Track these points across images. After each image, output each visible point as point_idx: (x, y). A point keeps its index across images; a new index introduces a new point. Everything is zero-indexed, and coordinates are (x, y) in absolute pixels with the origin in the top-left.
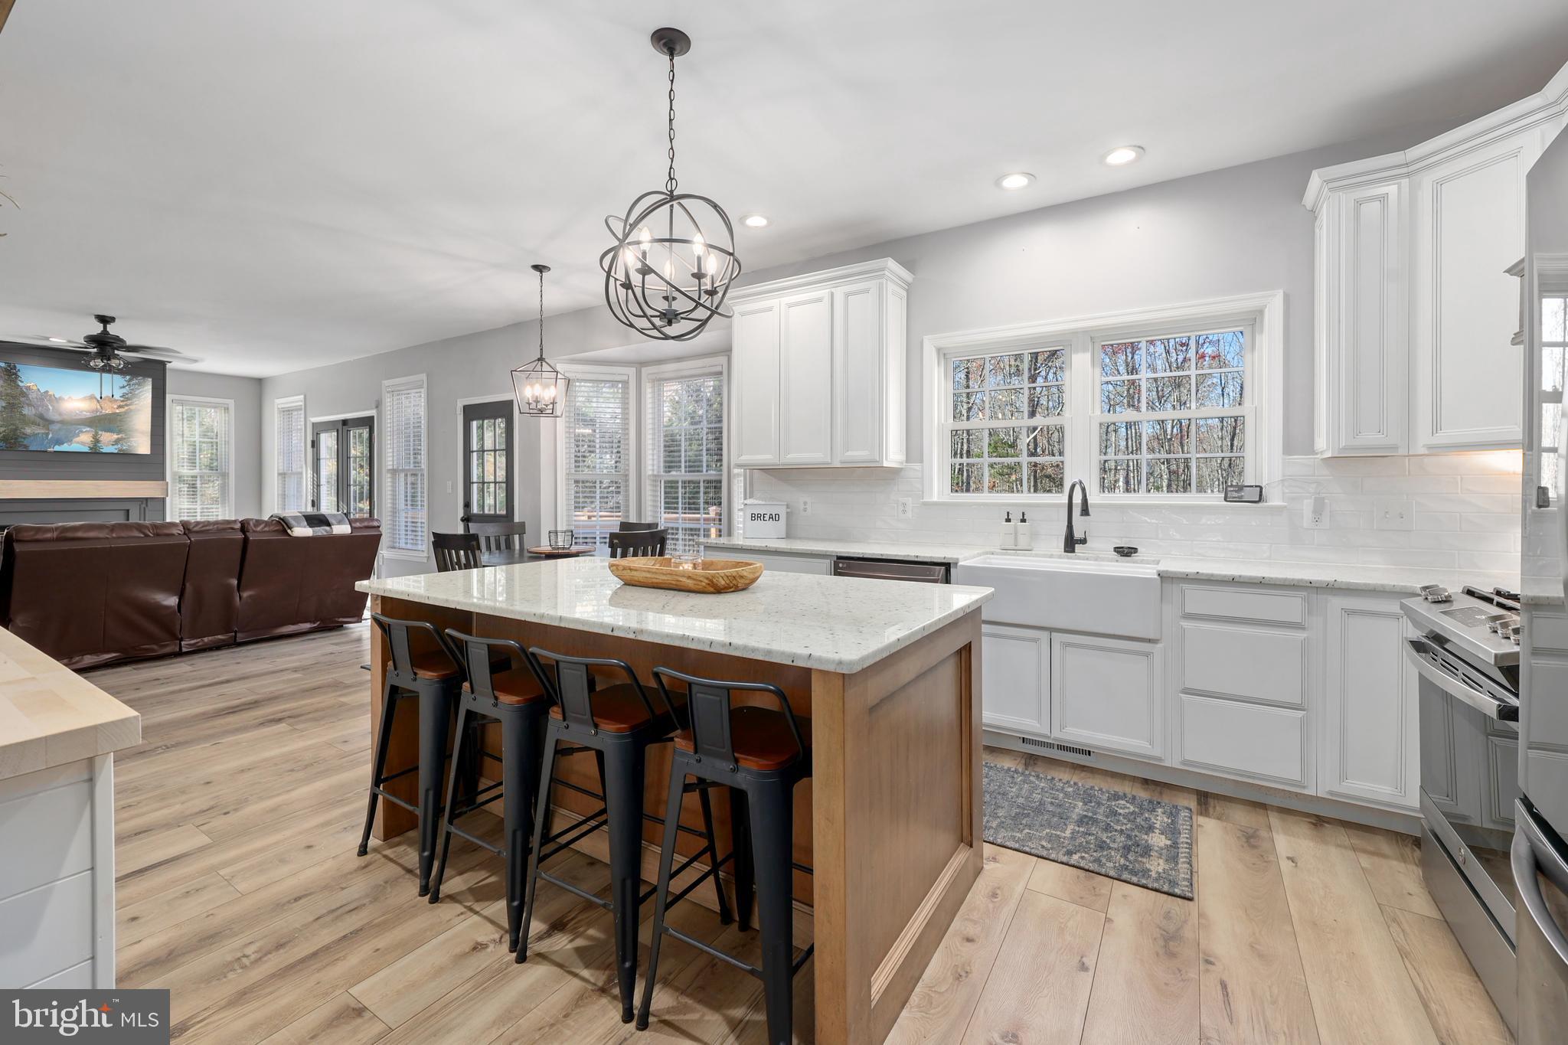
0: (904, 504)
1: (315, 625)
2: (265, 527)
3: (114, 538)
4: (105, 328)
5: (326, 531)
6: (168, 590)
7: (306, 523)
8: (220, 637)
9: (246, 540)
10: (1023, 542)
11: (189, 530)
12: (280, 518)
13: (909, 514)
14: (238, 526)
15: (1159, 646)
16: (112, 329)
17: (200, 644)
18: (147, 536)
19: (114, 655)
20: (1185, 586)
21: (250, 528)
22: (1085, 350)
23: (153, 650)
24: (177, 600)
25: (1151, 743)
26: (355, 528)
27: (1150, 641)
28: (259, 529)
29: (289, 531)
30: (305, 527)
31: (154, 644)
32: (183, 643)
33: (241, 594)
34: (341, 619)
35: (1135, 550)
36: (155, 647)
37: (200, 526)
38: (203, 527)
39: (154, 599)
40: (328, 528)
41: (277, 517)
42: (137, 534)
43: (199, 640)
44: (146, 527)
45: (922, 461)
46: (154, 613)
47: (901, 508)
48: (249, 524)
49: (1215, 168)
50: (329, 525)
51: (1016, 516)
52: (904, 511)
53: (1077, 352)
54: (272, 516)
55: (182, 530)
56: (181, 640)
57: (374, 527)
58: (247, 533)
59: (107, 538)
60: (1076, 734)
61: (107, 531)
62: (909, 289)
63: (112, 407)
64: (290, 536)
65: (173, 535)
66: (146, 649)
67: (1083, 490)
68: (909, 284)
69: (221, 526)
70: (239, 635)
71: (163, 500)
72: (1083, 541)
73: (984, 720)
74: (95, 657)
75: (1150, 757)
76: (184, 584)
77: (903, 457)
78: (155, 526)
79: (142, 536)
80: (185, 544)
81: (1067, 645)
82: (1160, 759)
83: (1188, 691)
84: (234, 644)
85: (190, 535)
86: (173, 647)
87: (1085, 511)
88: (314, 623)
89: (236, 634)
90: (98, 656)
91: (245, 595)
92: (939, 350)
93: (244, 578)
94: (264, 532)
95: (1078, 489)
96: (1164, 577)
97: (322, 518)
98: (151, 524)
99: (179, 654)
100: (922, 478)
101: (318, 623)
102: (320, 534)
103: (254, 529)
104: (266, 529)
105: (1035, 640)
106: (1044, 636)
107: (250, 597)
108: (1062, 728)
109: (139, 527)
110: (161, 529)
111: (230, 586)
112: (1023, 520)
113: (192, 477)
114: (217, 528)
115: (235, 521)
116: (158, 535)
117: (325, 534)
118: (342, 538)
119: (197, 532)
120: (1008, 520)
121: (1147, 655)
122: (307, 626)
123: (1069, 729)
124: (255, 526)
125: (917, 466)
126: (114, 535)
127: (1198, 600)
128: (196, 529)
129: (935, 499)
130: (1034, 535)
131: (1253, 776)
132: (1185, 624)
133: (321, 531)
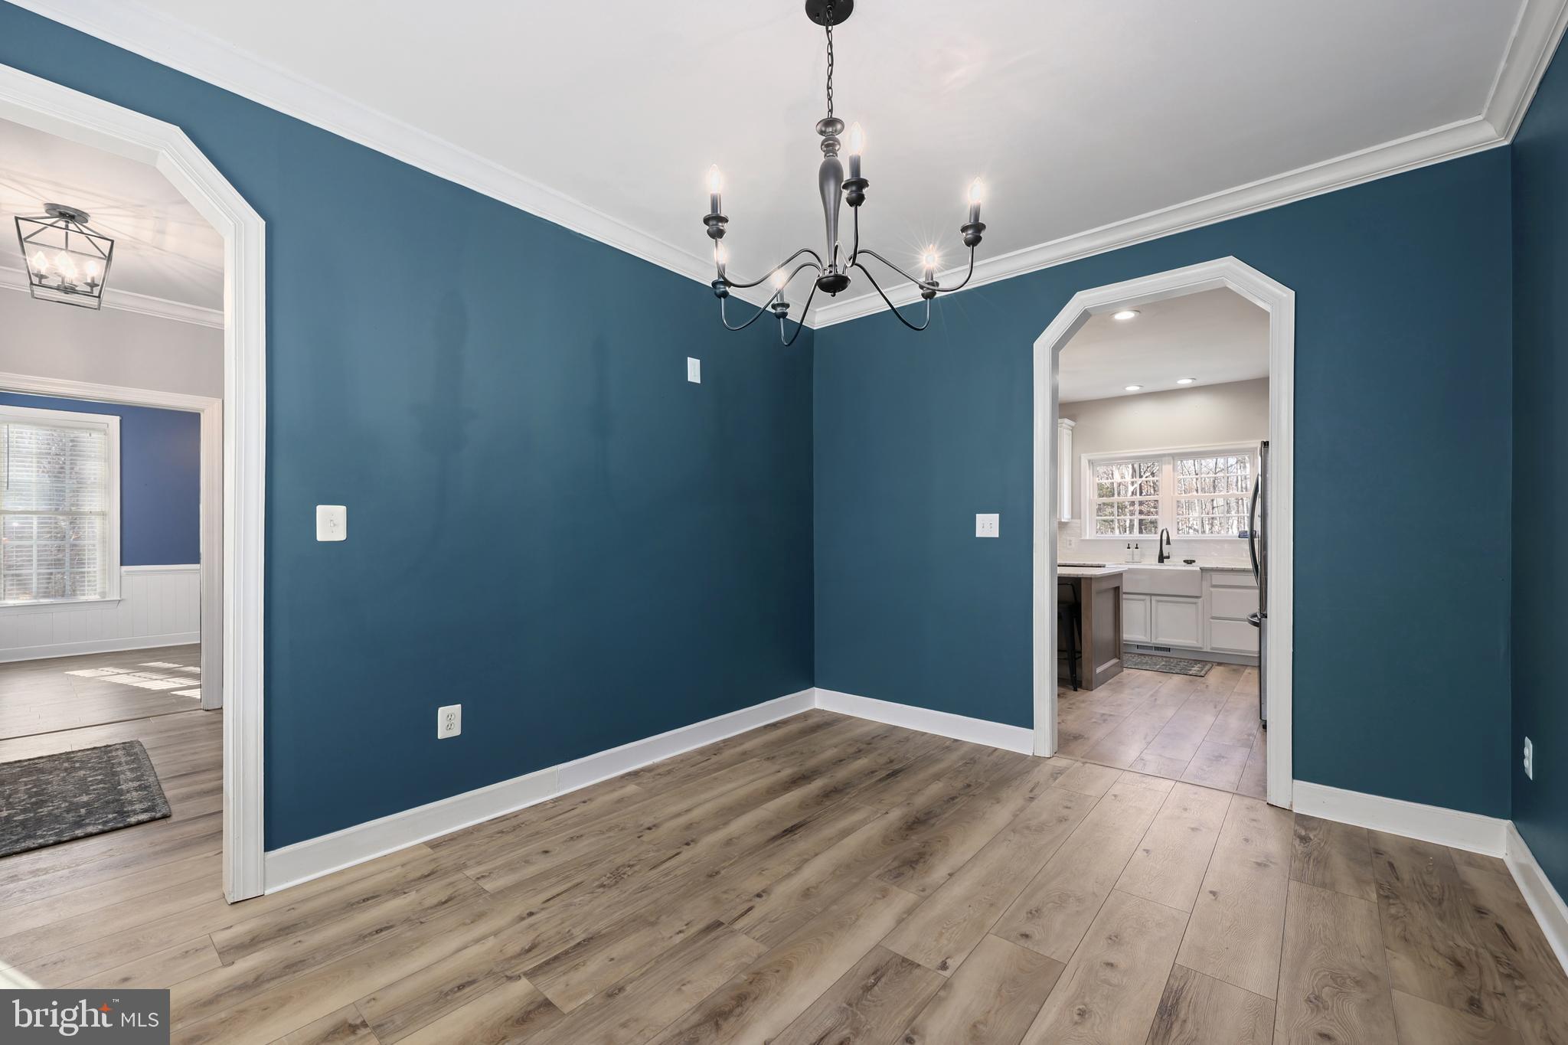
0: (1070, 541)
10: (1137, 558)
13: (1073, 546)
15: (1201, 599)
20: (1213, 573)
22: (1169, 463)
25: (1197, 641)
27: (1197, 597)
35: (1194, 561)
45: (1080, 518)
47: (1068, 543)
49: (1237, 380)
51: (1133, 546)
52: (1070, 544)
53: (1165, 464)
60: (1163, 640)
62: (1073, 429)
67: (1168, 533)
68: (1073, 427)
72: (1168, 557)
73: (1124, 638)
75: (1196, 648)
77: (1070, 517)
81: (1158, 601)
82: (1201, 648)
83: (1213, 618)
87: (1168, 542)
92: (1089, 461)
95: (1165, 532)
96: (1202, 569)
100: (1081, 527)
105: (1143, 600)
106: (1148, 598)
108: (1156, 638)
112: (1137, 548)
120: (1129, 548)
121: (1195, 603)
123: (1160, 639)
125: (1078, 521)
127: (1218, 579)
129: (1088, 538)
130: (1142, 555)
131: (1241, 651)
132: (1212, 589)
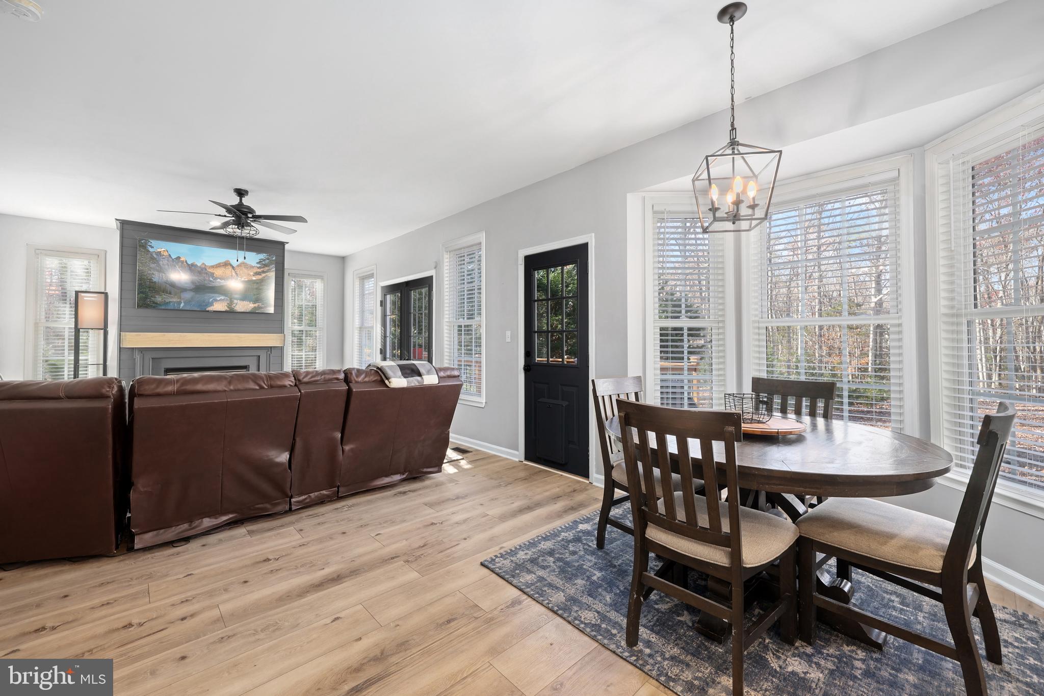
1: (404, 476)
2: (365, 377)
3: (231, 390)
4: (241, 200)
5: (418, 382)
6: (281, 447)
7: (400, 373)
8: (324, 492)
9: (349, 391)
11: (299, 380)
12: (378, 368)
14: (342, 376)
16: (246, 201)
17: (308, 500)
18: (261, 388)
19: (231, 516)
21: (353, 379)
23: (266, 509)
24: (288, 456)
26: (441, 378)
28: (360, 379)
29: (386, 382)
30: (400, 377)
31: (266, 503)
32: (293, 500)
33: (344, 447)
34: (425, 470)
36: (268, 506)
37: (309, 377)
38: (312, 377)
39: (268, 456)
40: (419, 378)
41: (374, 366)
42: (252, 386)
43: (306, 496)
44: (261, 378)
46: (266, 470)
48: (351, 374)
50: (420, 375)
54: (370, 365)
55: (294, 381)
56: (291, 497)
57: (455, 377)
58: (351, 384)
59: (225, 391)
61: (225, 383)
63: (249, 274)
64: (388, 387)
65: (285, 386)
66: (258, 509)
69: (328, 377)
70: (340, 489)
71: (282, 349)
74: (214, 520)
76: (294, 439)
78: (270, 377)
79: (257, 388)
80: (295, 398)
84: (338, 498)
85: (301, 387)
86: (284, 505)
88: (403, 474)
89: (338, 488)
90: (216, 518)
91: (347, 448)
93: (346, 431)
94: (365, 382)
97: (413, 367)
98: (265, 375)
99: (290, 511)
101: (407, 474)
102: (413, 385)
103: (356, 379)
104: (367, 379)
107: (352, 450)
109: (255, 378)
110: (273, 381)
111: (333, 439)
113: (300, 331)
114: (324, 378)
115: (339, 371)
116: (271, 387)
117: (418, 384)
118: (430, 388)
119: (307, 383)
122: (397, 477)
124: (357, 376)
126: (232, 388)
128: (306, 380)
133: (414, 381)
